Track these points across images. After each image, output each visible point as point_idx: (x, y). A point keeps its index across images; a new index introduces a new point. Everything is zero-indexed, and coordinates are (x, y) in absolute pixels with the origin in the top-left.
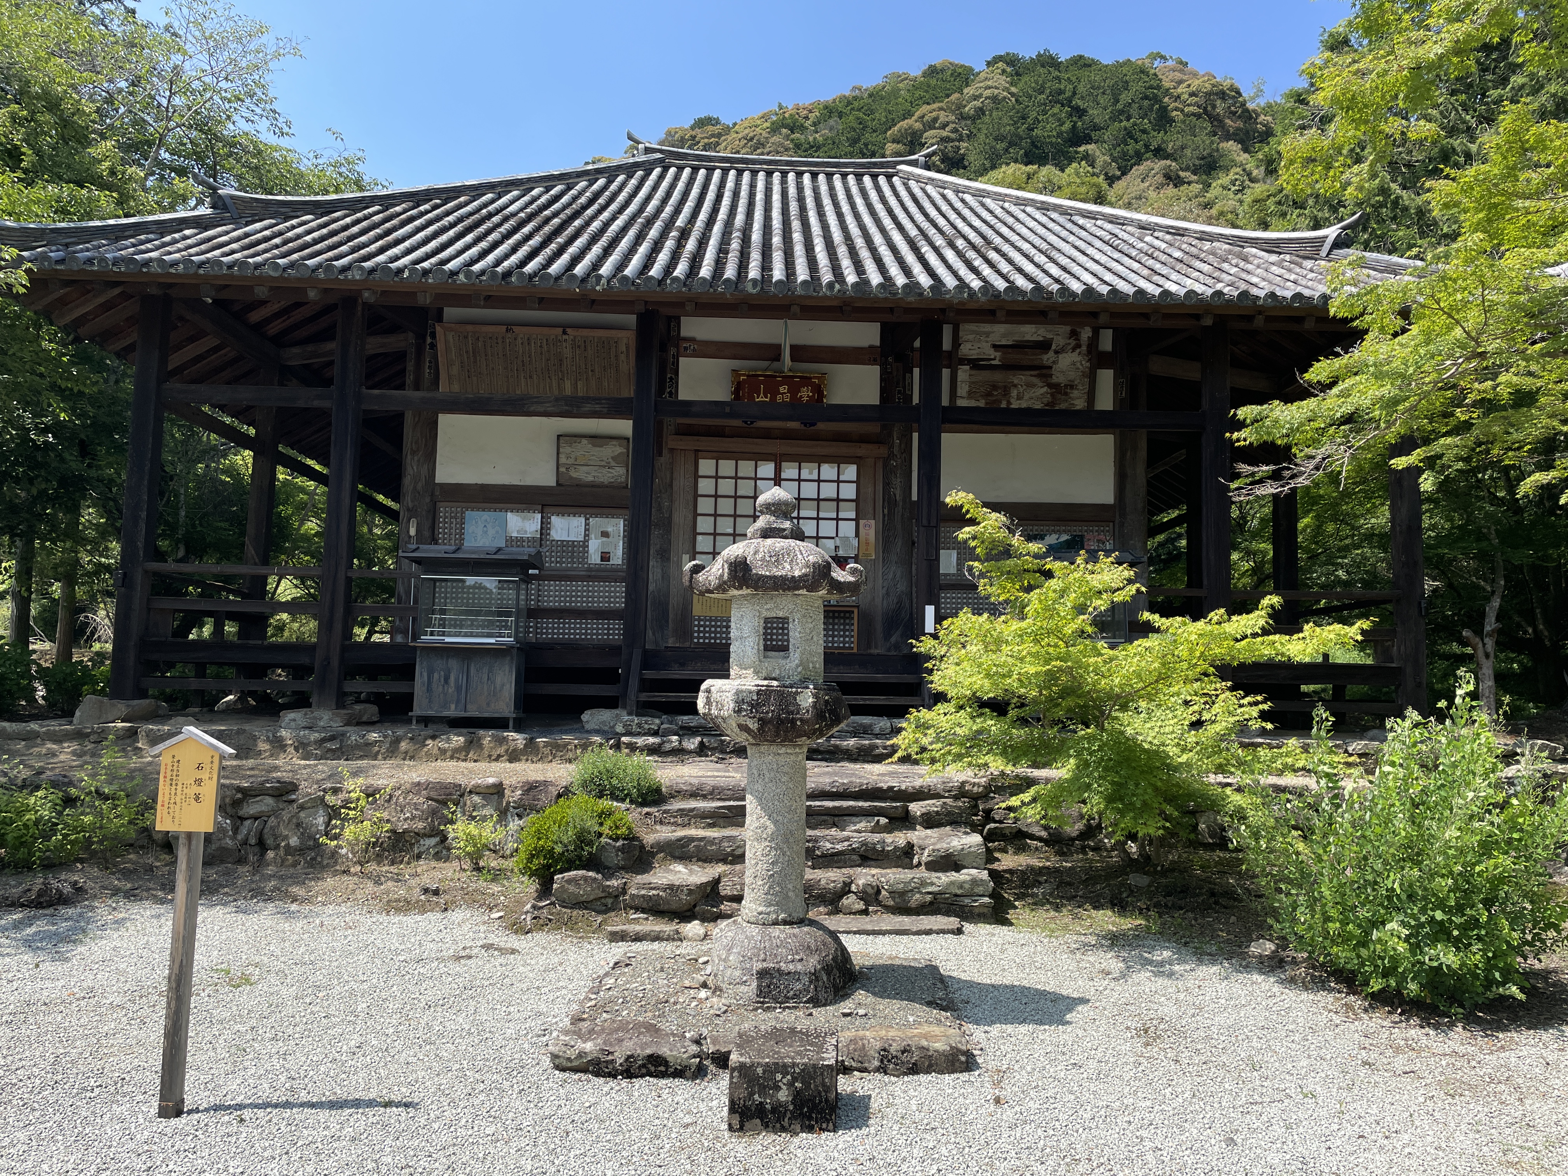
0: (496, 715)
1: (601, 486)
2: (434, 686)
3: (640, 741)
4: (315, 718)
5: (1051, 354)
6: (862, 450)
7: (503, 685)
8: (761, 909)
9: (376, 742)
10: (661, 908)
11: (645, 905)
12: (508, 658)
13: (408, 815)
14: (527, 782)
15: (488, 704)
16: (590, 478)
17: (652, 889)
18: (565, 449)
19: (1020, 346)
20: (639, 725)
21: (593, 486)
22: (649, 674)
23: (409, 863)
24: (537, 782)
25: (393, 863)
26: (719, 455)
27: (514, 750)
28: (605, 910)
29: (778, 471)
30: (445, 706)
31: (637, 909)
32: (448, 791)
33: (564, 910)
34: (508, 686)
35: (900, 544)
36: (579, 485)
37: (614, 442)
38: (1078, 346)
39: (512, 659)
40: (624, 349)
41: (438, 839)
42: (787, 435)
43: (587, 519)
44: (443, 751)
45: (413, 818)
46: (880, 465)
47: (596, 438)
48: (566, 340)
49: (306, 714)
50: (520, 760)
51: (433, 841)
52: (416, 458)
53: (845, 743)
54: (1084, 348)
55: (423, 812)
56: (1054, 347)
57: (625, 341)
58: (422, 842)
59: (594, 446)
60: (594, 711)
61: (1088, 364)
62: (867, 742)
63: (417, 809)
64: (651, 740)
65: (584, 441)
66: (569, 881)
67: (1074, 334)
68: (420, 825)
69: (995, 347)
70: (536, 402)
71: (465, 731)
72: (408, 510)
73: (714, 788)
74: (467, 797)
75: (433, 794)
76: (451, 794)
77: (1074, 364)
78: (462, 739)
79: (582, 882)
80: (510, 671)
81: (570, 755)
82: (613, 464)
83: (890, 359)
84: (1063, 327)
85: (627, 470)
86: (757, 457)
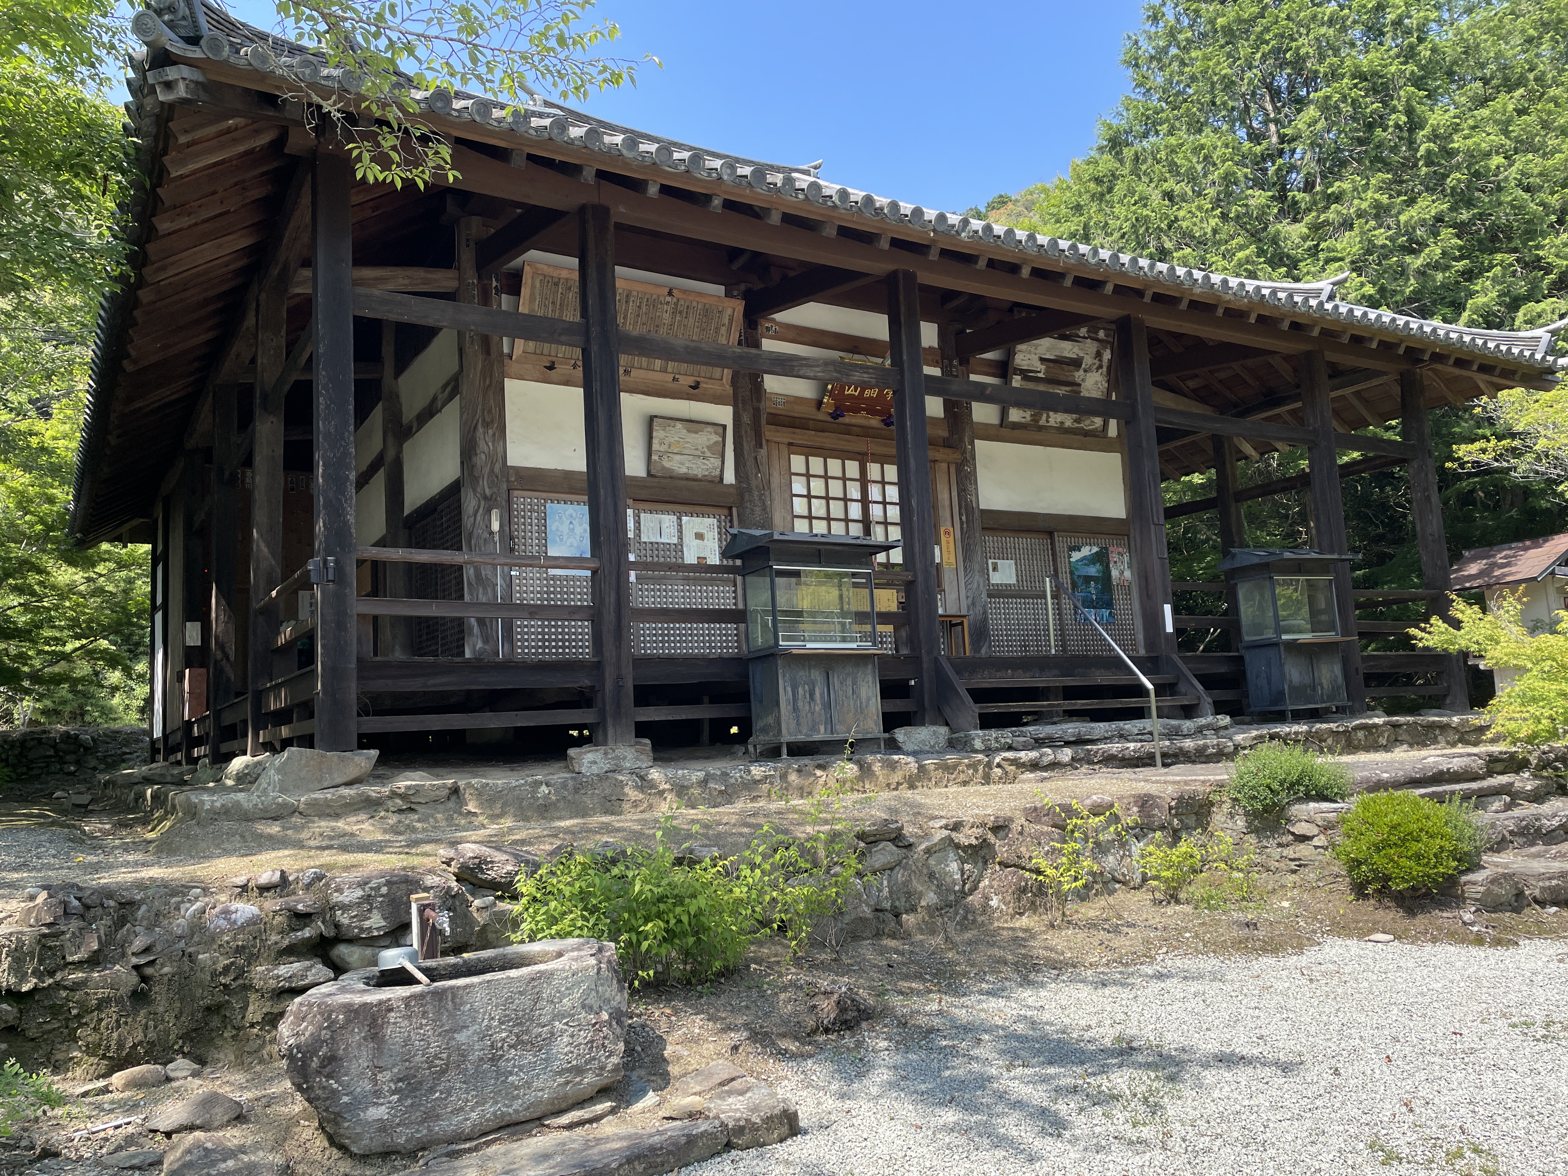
1: (695, 479)
2: (800, 704)
5: (1081, 372)
6: (940, 454)
7: (869, 699)
9: (766, 777)
12: (871, 667)
14: (1139, 797)
16: (684, 470)
18: (658, 434)
19: (1059, 361)
21: (687, 479)
26: (809, 451)
28: (1516, 910)
30: (814, 728)
36: (672, 477)
37: (710, 429)
38: (1100, 367)
39: (875, 667)
40: (726, 322)
43: (679, 519)
46: (953, 470)
47: (693, 424)
48: (668, 303)
52: (490, 432)
54: (1105, 369)
56: (1083, 366)
57: (729, 312)
59: (689, 431)
60: (907, 728)
61: (1106, 385)
65: (679, 425)
66: (1493, 881)
67: (1099, 355)
69: (1042, 360)
72: (485, 498)
75: (1058, 820)
77: (1096, 383)
78: (852, 766)
80: (874, 683)
82: (708, 454)
83: (955, 362)
84: (1091, 347)
85: (723, 463)
86: (844, 455)
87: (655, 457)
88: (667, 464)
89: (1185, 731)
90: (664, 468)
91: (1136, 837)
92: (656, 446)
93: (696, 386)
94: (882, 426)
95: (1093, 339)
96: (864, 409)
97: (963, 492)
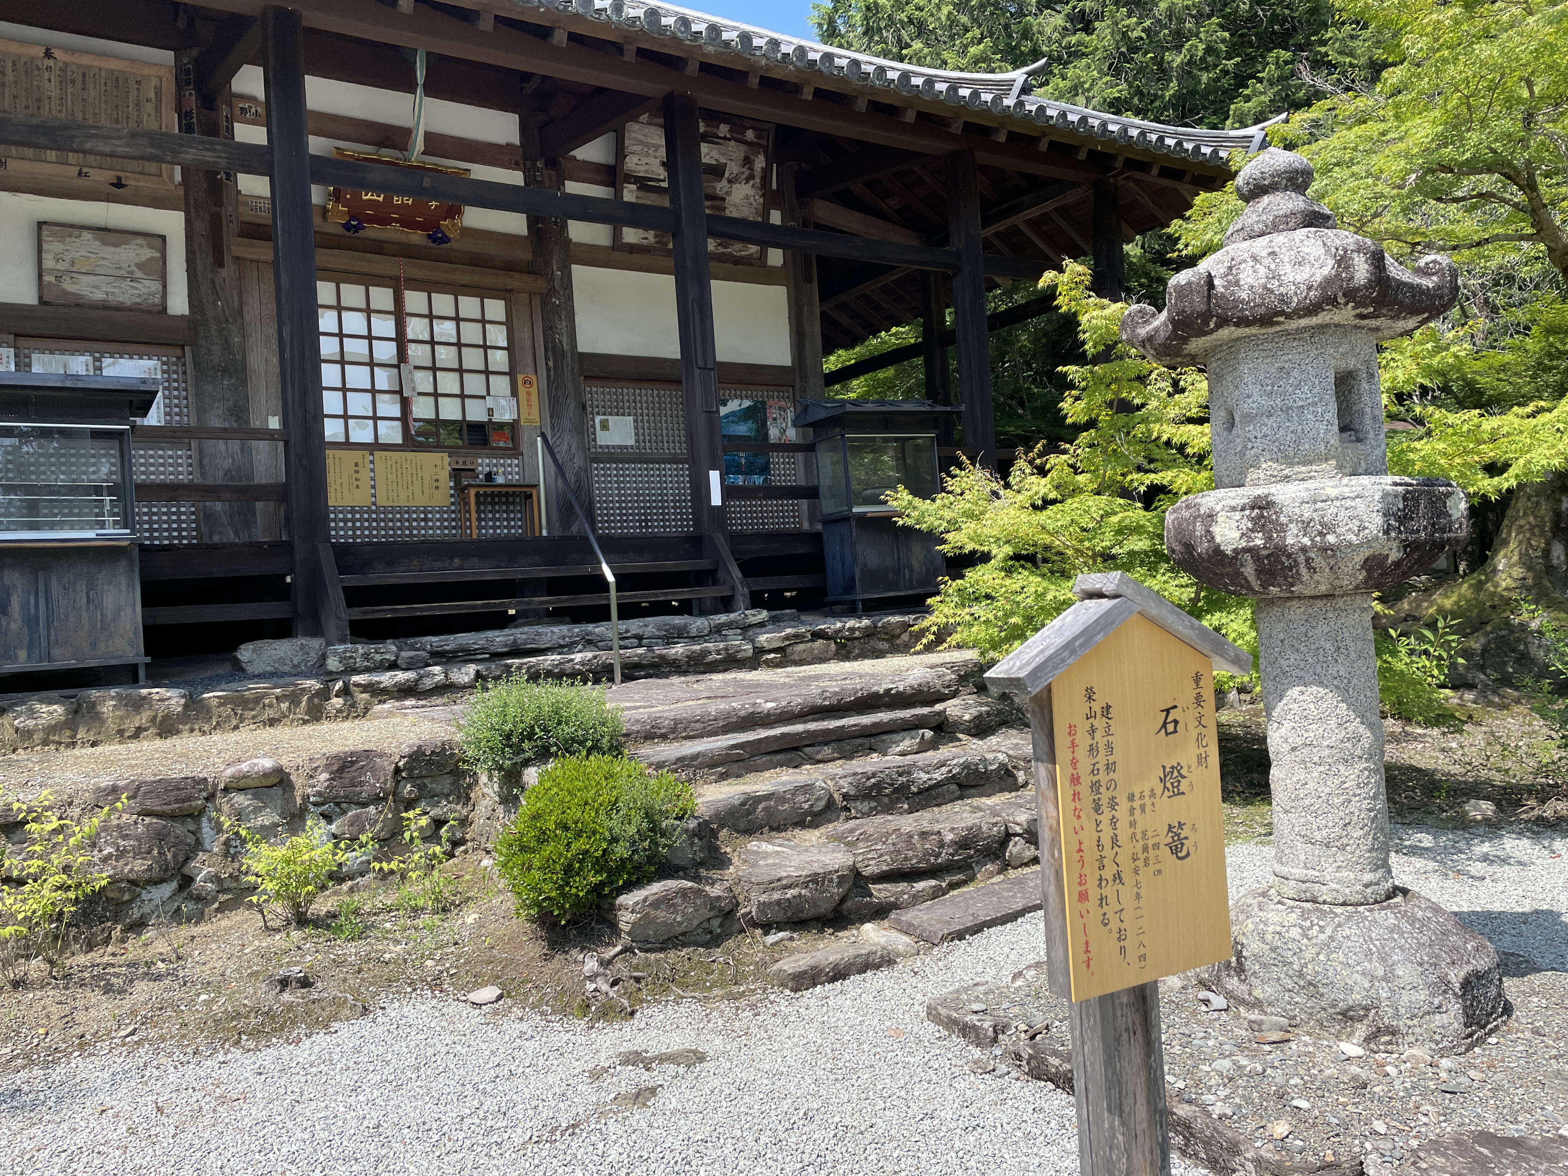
0: (113, 662)
1: (119, 308)
3: (386, 679)
5: (724, 182)
6: (513, 281)
7: (119, 610)
10: (804, 916)
12: (124, 563)
13: (108, 850)
15: (93, 645)
16: (99, 296)
17: (787, 887)
18: (52, 246)
20: (366, 656)
21: (105, 308)
22: (353, 580)
23: (123, 941)
24: (352, 754)
25: (90, 947)
28: (714, 941)
29: (399, 301)
31: (767, 927)
32: (183, 794)
33: (652, 956)
34: (129, 611)
35: (572, 407)
36: (80, 305)
37: (140, 241)
38: (751, 177)
39: (132, 564)
41: (174, 885)
42: (408, 252)
45: (121, 854)
46: (536, 302)
47: (106, 233)
51: (167, 889)
54: (758, 180)
55: (138, 839)
56: (727, 175)
57: (154, 82)
58: (145, 896)
59: (105, 243)
60: (259, 643)
61: (761, 200)
63: (125, 837)
64: (401, 676)
65: (87, 235)
67: (747, 161)
68: (139, 866)
69: (665, 165)
71: (54, 694)
74: (220, 800)
75: (153, 804)
76: (190, 799)
77: (747, 197)
78: (58, 710)
79: (679, 901)
80: (130, 585)
81: (270, 713)
82: (139, 274)
83: (539, 164)
84: (736, 151)
85: (165, 287)
86: (367, 280)
87: (47, 278)
88: (68, 286)
89: (694, 632)
90: (65, 293)
91: (324, 816)
92: (49, 262)
93: (119, 184)
94: (430, 243)
95: (737, 140)
96: (396, 220)
97: (549, 330)
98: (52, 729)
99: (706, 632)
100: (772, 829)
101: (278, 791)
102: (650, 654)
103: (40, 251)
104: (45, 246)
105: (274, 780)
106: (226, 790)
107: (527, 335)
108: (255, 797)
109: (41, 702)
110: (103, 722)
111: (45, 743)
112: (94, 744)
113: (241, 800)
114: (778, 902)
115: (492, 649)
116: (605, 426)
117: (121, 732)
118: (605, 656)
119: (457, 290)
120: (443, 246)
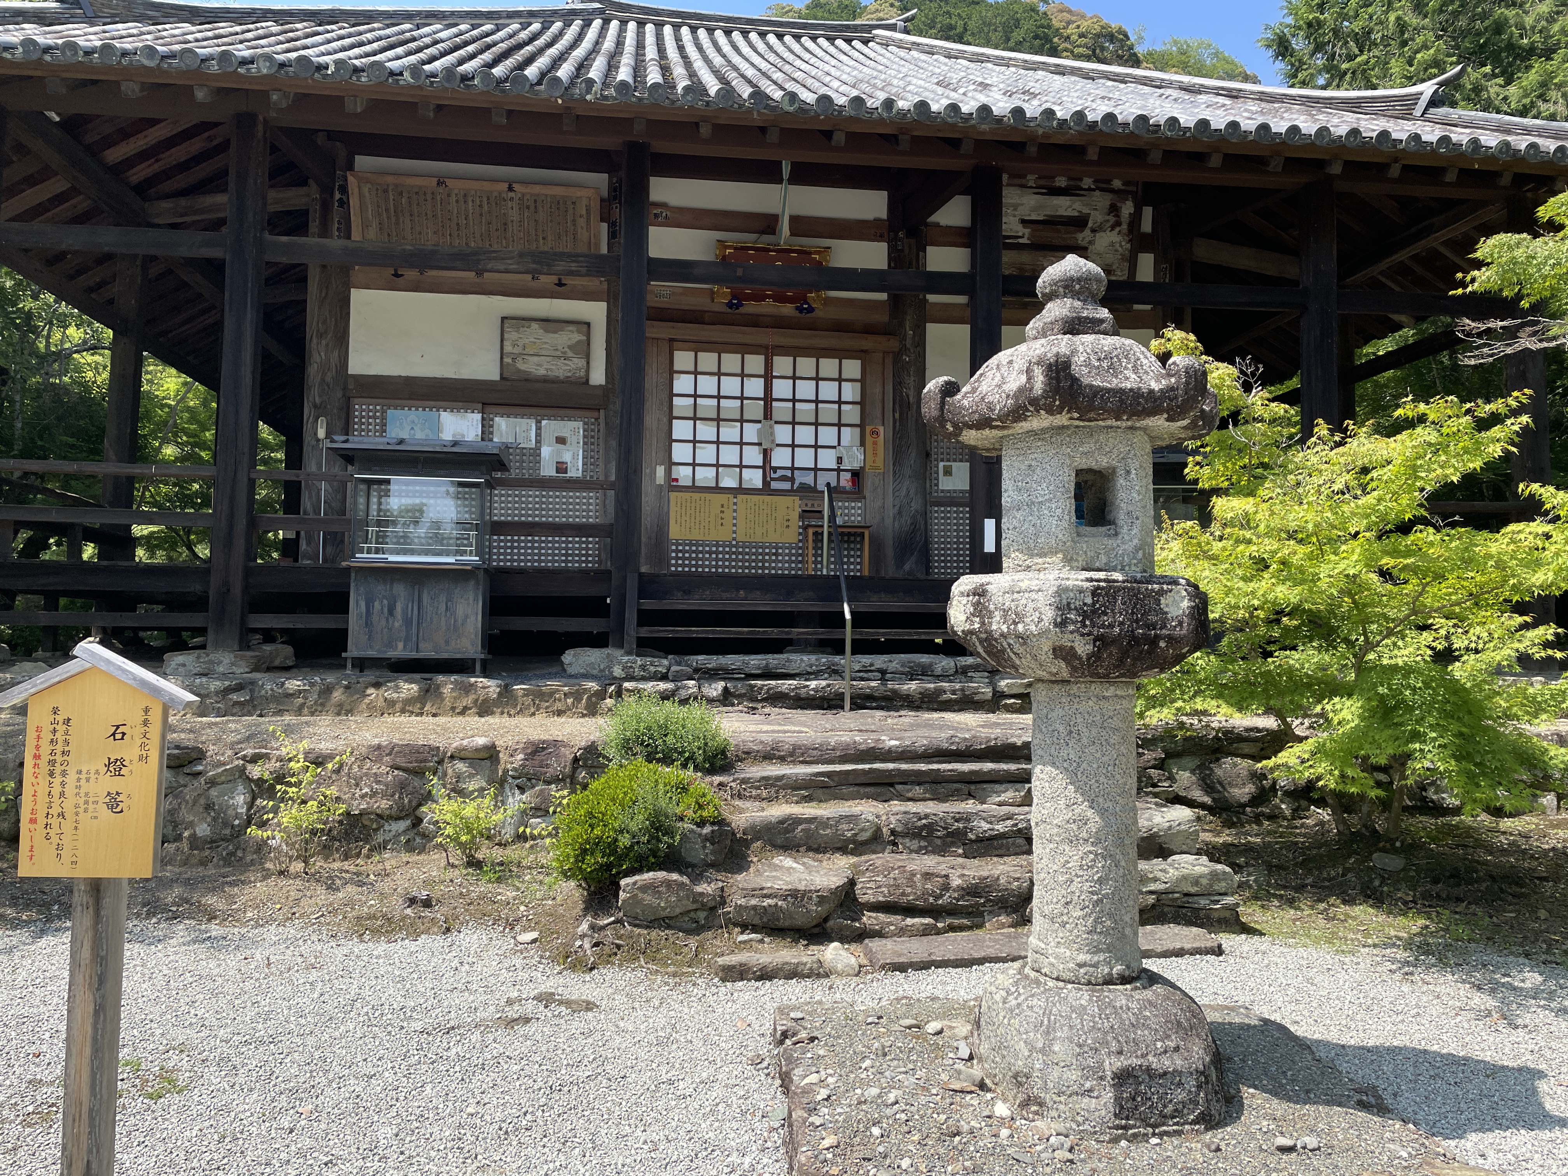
0: (458, 656)
1: (555, 381)
2: (375, 618)
3: (649, 686)
4: (212, 662)
5: (1087, 232)
6: (868, 342)
7: (467, 617)
8: (1082, 957)
9: (300, 692)
10: (781, 924)
11: (756, 921)
12: (472, 583)
13: (366, 790)
14: (529, 743)
15: (447, 642)
16: (542, 372)
17: (766, 896)
18: (511, 335)
19: (1051, 222)
20: (643, 667)
21: (545, 381)
22: (649, 604)
23: (368, 857)
24: (544, 742)
25: (346, 857)
26: (699, 346)
27: (485, 701)
28: (697, 929)
29: (769, 366)
30: (390, 645)
31: (745, 927)
32: (421, 756)
33: (637, 931)
34: (473, 618)
35: (914, 454)
36: (528, 380)
37: (571, 328)
38: (1118, 224)
39: (477, 583)
40: (584, 212)
41: (408, 822)
42: (779, 323)
43: (538, 422)
44: (391, 703)
45: (374, 794)
46: (889, 360)
47: (549, 323)
48: (512, 199)
49: (198, 657)
50: (493, 713)
51: (402, 825)
52: (324, 342)
53: (906, 687)
54: (1125, 226)
55: (387, 785)
56: (1090, 225)
57: (585, 202)
58: (387, 827)
59: (547, 331)
60: (578, 650)
61: (1128, 246)
62: (932, 686)
63: (378, 782)
64: (662, 686)
65: (535, 326)
66: (644, 888)
67: (1114, 209)
68: (384, 804)
69: (1024, 222)
70: (495, 258)
71: (417, 676)
72: (315, 406)
73: (795, 747)
74: (447, 765)
75: (401, 761)
76: (425, 761)
77: (1112, 244)
78: (415, 687)
79: (663, 889)
80: (476, 600)
81: (559, 705)
82: (570, 354)
83: (901, 234)
84: (1102, 200)
85: (588, 363)
86: (744, 349)
87: (508, 360)
88: (521, 366)
89: (938, 671)
90: (519, 371)
91: (519, 787)
92: (508, 348)
93: (560, 284)
94: (797, 314)
95: (1102, 190)
96: (769, 297)
97: (898, 384)
98: (408, 702)
99: (952, 672)
100: (810, 849)
101: (487, 763)
102: (882, 688)
103: (502, 341)
104: (506, 336)
105: (485, 755)
106: (452, 757)
107: (878, 390)
108: (471, 766)
109: (406, 681)
110: (443, 700)
111: (403, 711)
112: (434, 715)
113: (461, 766)
114: (754, 908)
115: (747, 670)
116: (948, 472)
117: (453, 709)
118: (838, 685)
119: (819, 353)
120: (808, 315)
